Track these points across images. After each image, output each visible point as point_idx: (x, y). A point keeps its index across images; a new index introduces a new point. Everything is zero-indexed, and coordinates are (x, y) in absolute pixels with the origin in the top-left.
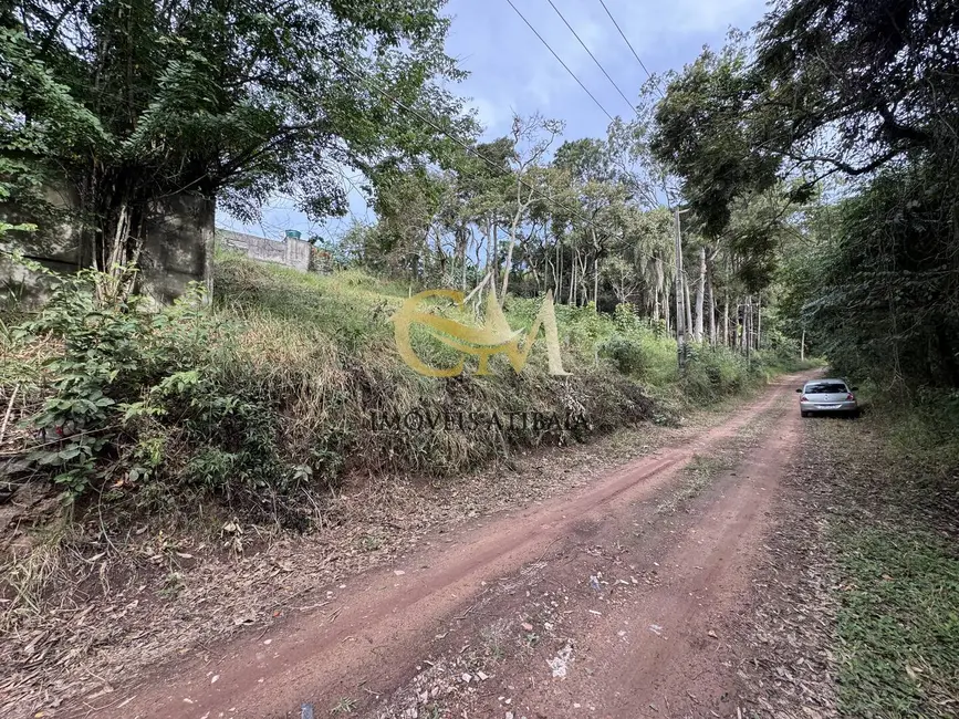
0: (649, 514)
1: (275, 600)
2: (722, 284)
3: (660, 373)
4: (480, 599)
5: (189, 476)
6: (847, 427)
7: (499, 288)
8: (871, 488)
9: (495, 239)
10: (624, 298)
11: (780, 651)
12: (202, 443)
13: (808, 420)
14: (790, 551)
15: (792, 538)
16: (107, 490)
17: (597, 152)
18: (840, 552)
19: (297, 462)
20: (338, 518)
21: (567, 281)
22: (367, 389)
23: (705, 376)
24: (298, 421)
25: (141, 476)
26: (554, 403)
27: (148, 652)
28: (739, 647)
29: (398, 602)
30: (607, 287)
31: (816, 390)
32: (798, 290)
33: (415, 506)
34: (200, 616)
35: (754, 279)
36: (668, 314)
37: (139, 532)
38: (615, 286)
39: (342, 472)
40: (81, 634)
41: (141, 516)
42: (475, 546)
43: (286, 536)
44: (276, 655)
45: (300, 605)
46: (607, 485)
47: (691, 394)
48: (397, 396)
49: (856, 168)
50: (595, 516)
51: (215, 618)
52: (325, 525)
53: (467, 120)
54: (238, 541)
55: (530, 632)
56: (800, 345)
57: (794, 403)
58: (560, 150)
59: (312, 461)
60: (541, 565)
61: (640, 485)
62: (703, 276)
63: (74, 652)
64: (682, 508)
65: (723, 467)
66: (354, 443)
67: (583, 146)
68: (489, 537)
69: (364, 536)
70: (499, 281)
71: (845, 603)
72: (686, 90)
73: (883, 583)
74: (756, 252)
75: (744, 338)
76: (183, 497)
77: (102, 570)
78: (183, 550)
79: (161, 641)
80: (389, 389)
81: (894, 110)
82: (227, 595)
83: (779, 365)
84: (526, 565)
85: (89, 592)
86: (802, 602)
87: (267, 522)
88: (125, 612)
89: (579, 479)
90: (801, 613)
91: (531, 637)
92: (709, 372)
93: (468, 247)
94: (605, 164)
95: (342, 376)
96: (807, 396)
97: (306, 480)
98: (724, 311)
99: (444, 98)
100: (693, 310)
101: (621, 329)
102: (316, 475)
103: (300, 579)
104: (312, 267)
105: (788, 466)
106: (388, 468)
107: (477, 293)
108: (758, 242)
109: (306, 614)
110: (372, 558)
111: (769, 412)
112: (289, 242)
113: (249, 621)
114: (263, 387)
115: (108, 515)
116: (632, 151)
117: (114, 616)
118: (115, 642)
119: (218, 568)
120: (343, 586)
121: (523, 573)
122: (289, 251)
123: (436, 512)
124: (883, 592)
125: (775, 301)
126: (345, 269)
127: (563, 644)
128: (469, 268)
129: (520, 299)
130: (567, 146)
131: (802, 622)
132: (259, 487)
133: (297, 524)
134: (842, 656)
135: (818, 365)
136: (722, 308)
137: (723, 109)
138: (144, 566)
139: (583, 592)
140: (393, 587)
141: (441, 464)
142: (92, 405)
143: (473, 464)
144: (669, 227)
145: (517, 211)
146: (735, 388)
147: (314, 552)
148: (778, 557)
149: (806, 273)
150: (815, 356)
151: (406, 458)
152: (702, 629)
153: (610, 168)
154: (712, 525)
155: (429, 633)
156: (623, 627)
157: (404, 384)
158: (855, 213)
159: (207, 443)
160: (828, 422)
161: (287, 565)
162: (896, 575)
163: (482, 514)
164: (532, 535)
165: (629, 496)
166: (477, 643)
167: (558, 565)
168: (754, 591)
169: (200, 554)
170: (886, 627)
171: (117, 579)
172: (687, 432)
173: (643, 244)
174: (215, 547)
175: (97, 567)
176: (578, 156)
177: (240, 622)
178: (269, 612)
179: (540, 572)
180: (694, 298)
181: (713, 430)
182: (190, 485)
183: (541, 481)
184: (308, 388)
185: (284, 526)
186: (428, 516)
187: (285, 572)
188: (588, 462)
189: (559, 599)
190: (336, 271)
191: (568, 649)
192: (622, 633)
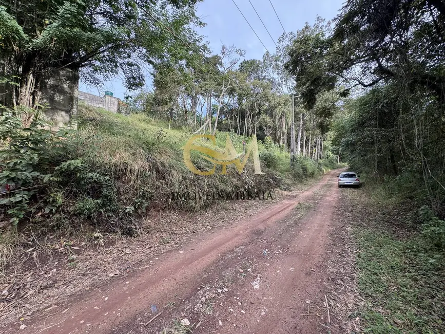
0: (283, 226)
1: (126, 265)
2: (309, 130)
3: (283, 167)
4: (219, 261)
5: (75, 211)
6: (356, 191)
7: (213, 127)
8: (366, 215)
9: (210, 103)
10: (268, 134)
11: (338, 275)
12: (81, 195)
13: (341, 189)
14: (337, 239)
15: (339, 234)
16: (33, 217)
17: (258, 66)
18: (356, 239)
19: (126, 204)
20: (148, 230)
21: (243, 125)
22: (158, 171)
23: (301, 170)
24: (126, 186)
25: (51, 210)
26: (240, 180)
27: (70, 290)
28: (323, 275)
29: (184, 264)
30: (261, 128)
31: (344, 176)
32: (340, 134)
33: (182, 224)
34: (91, 274)
35: (324, 128)
36: (286, 142)
37: (51, 237)
38: (265, 128)
39: (148, 209)
40: (31, 284)
41: (52, 230)
42: (213, 240)
43: (123, 238)
44: (133, 288)
45: (138, 267)
46: (264, 215)
47: (295, 177)
48: (172, 175)
49: (366, 84)
50: (262, 227)
51: (99, 274)
52: (142, 233)
53: (204, 46)
54: (101, 241)
55: (242, 273)
56: (337, 158)
57: (336, 182)
58: (242, 64)
59: (134, 204)
60: (243, 247)
61: (278, 214)
62: (301, 126)
63: (31, 292)
64: (296, 223)
65: (311, 207)
66: (153, 196)
67: (253, 62)
68: (218, 237)
69: (161, 237)
70: (213, 123)
71: (359, 257)
72: (301, 43)
73: (371, 249)
74: (325, 117)
75: (316, 154)
76: (73, 221)
77: (34, 256)
78: (74, 246)
79: (75, 285)
80: (168, 172)
81: (382, 61)
82: (101, 265)
83: (330, 166)
84: (236, 247)
85: (29, 265)
86: (344, 257)
87: (114, 232)
88: (51, 274)
89: (252, 212)
90: (344, 261)
91: (243, 274)
92: (303, 168)
93: (198, 106)
94: (262, 72)
95: (147, 165)
96: (341, 179)
97: (132, 212)
98: (309, 141)
99: (194, 35)
100: (296, 141)
101: (267, 148)
102: (136, 210)
103: (136, 257)
104: (119, 111)
105: (335, 207)
106: (168, 208)
107: (203, 129)
108: (327, 112)
109: (143, 271)
110: (167, 247)
111: (326, 185)
112: (107, 97)
113: (116, 275)
114: (109, 169)
115: (35, 230)
116: (273, 68)
117: (46, 276)
118: (51, 287)
119: (93, 253)
120: (157, 258)
121: (235, 250)
122: (107, 102)
123: (192, 227)
124: (372, 252)
125: (329, 138)
126: (136, 113)
127: (256, 276)
128: (197, 116)
129: (222, 132)
130: (245, 62)
131: (345, 264)
132: (109, 216)
133: (129, 233)
134: (360, 275)
135: (344, 166)
136: (308, 140)
137: (316, 53)
138: (55, 253)
139: (261, 257)
140: (180, 258)
141: (192, 206)
142: (29, 175)
143: (206, 206)
144: (289, 104)
145: (222, 91)
146: (312, 175)
147: (139, 245)
148: (334, 241)
149: (343, 127)
150: (343, 162)
151: (176, 203)
152: (309, 268)
153: (264, 75)
154: (308, 229)
155: (200, 276)
156: (279, 269)
157: (174, 169)
158: (364, 103)
159: (83, 195)
160: (348, 190)
161: (127, 251)
162: (377, 246)
163: (213, 227)
164: (237, 235)
165: (274, 219)
166: (221, 277)
167: (249, 247)
168: (326, 254)
169: (83, 247)
170: (374, 264)
171: (43, 259)
172: (295, 193)
173: (277, 110)
174: (90, 244)
175: (32, 254)
176: (250, 67)
177: (111, 275)
178: (125, 270)
179: (242, 250)
180: (297, 135)
181: (305, 192)
182: (76, 215)
183: (237, 214)
184: (131, 170)
185: (122, 234)
186: (189, 228)
187: (127, 254)
188: (255, 205)
189: (252, 260)
190: (131, 114)
191: (258, 278)
192: (278, 271)
